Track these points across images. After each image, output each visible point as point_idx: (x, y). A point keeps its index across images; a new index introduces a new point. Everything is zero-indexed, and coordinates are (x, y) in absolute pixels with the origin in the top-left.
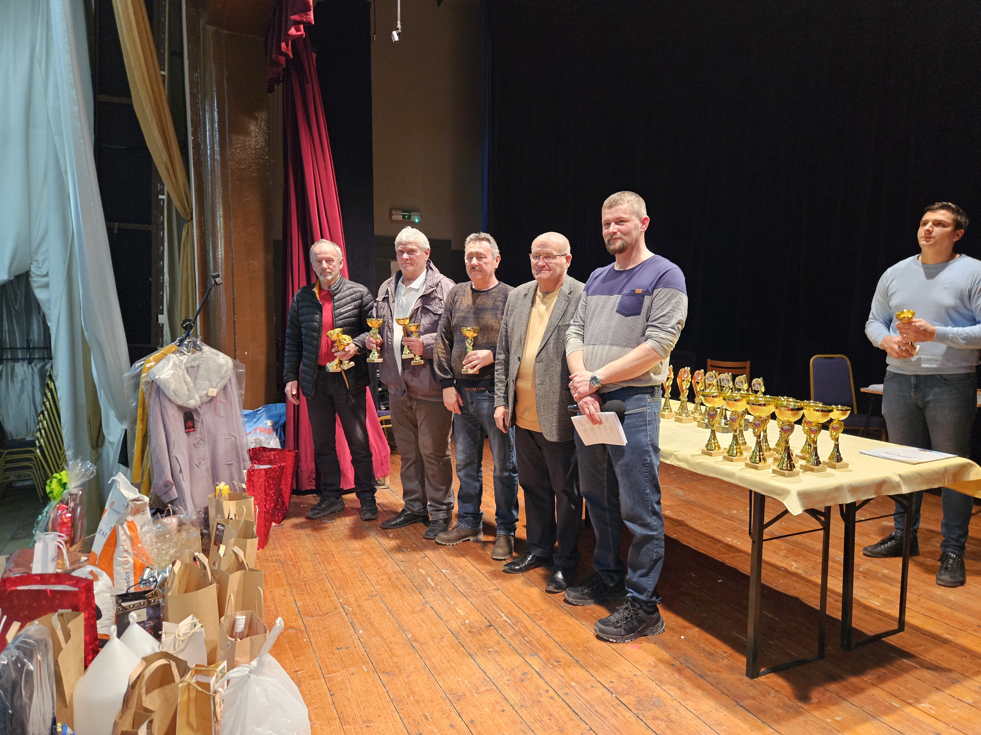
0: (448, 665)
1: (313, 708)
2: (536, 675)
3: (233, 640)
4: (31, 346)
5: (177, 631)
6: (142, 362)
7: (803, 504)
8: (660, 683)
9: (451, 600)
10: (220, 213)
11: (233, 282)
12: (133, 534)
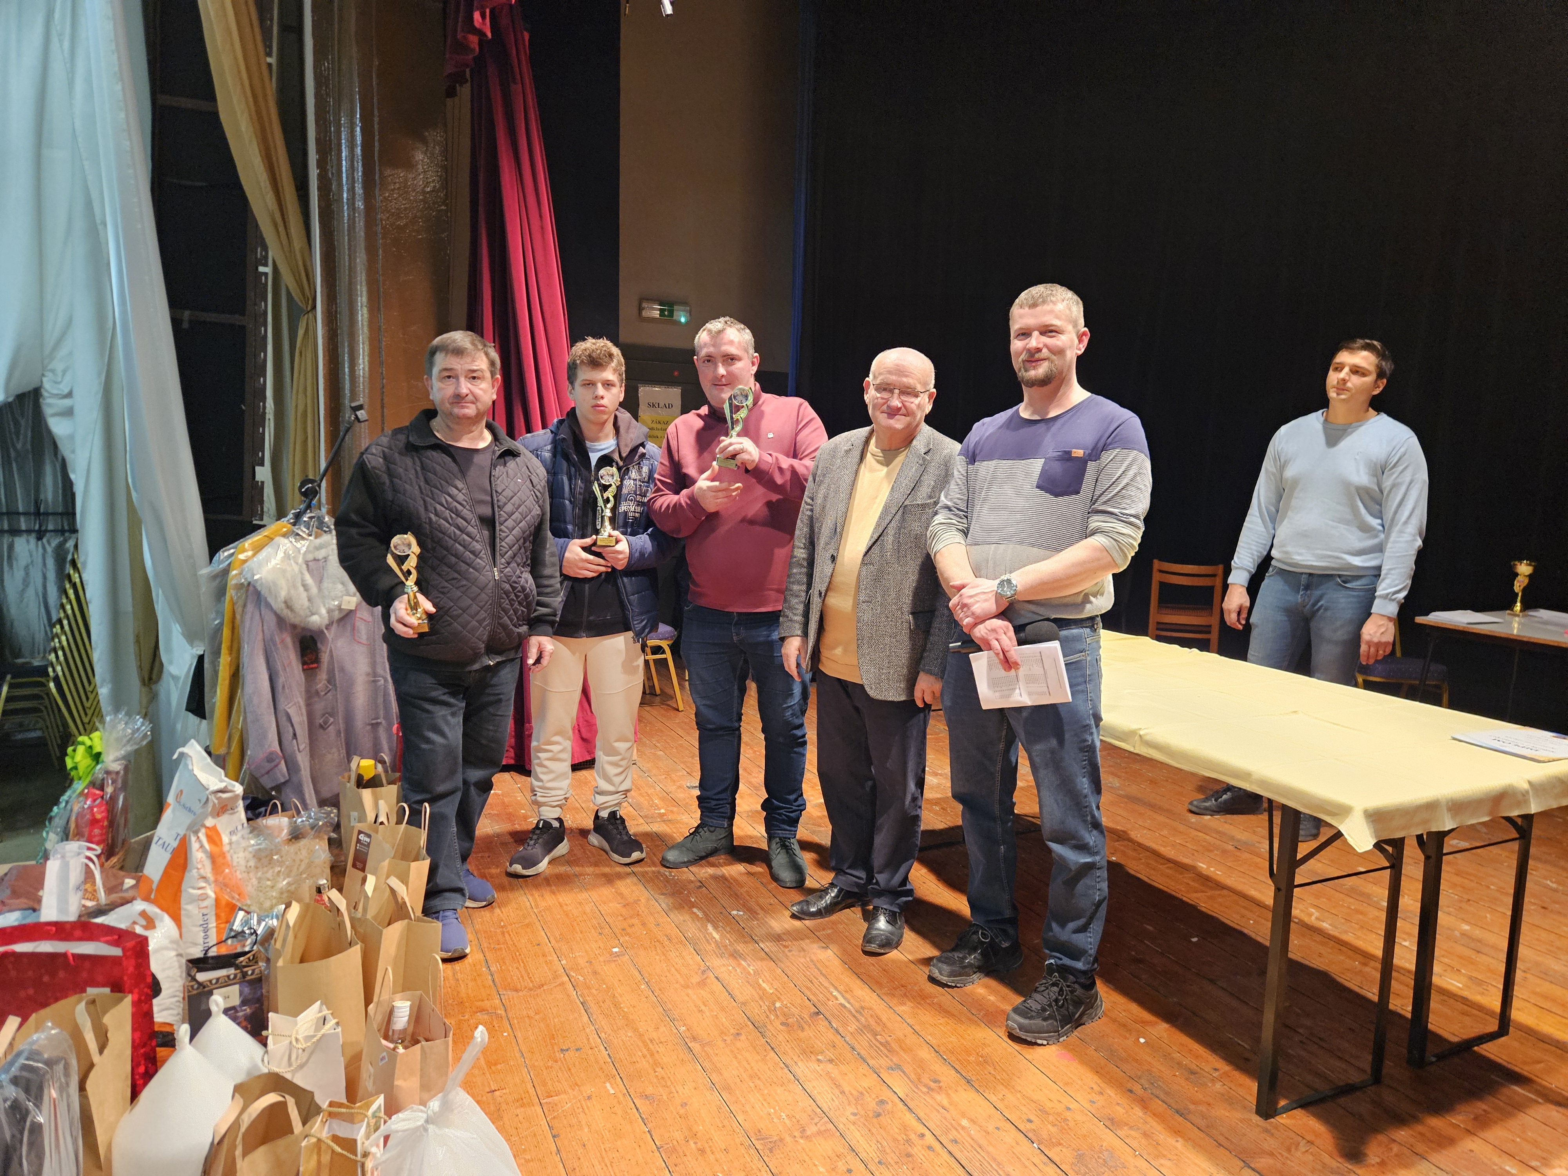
0: (752, 1085)
1: (523, 1161)
2: (901, 1104)
3: (392, 1046)
4: (42, 510)
5: (294, 1032)
6: (232, 551)
7: (1376, 832)
8: (1112, 1123)
9: (749, 965)
10: (362, 300)
11: (383, 416)
12: (216, 850)
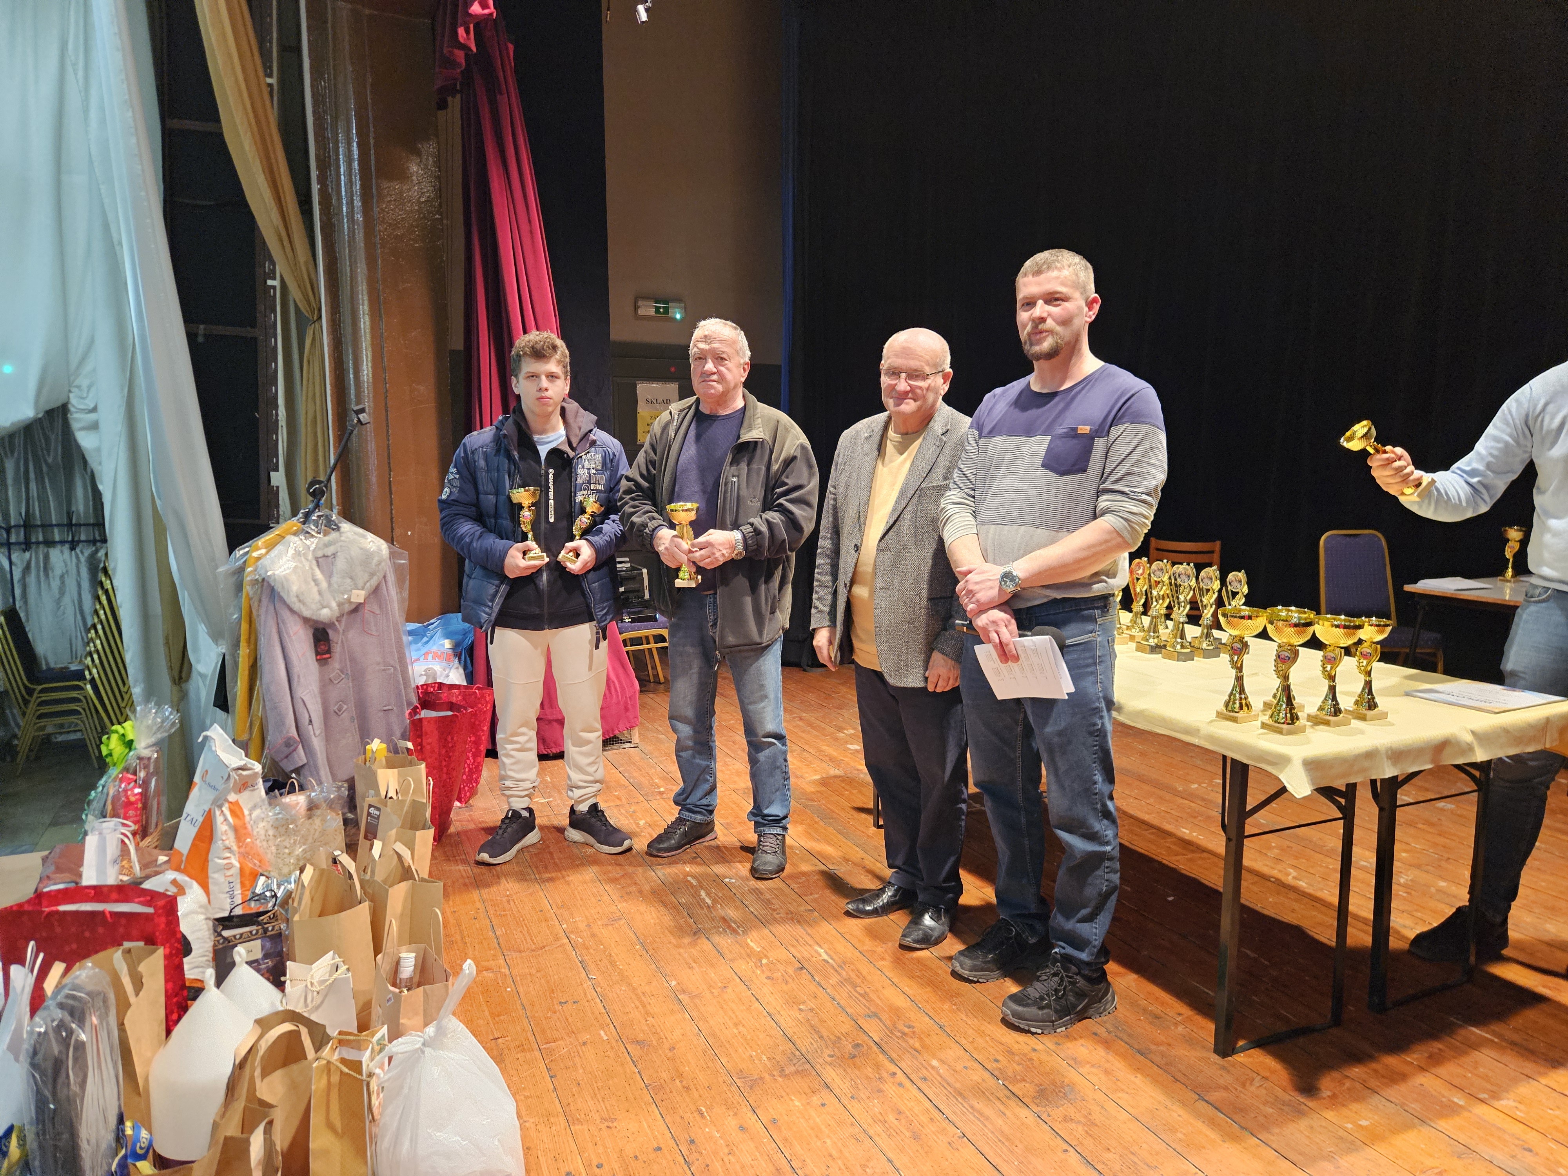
0: (735, 1031)
1: (522, 1097)
2: (875, 1048)
3: (397, 990)
4: (74, 522)
5: (309, 977)
6: (247, 549)
7: (1313, 780)
8: (1075, 1061)
10: (364, 308)
11: (387, 419)
12: (238, 822)
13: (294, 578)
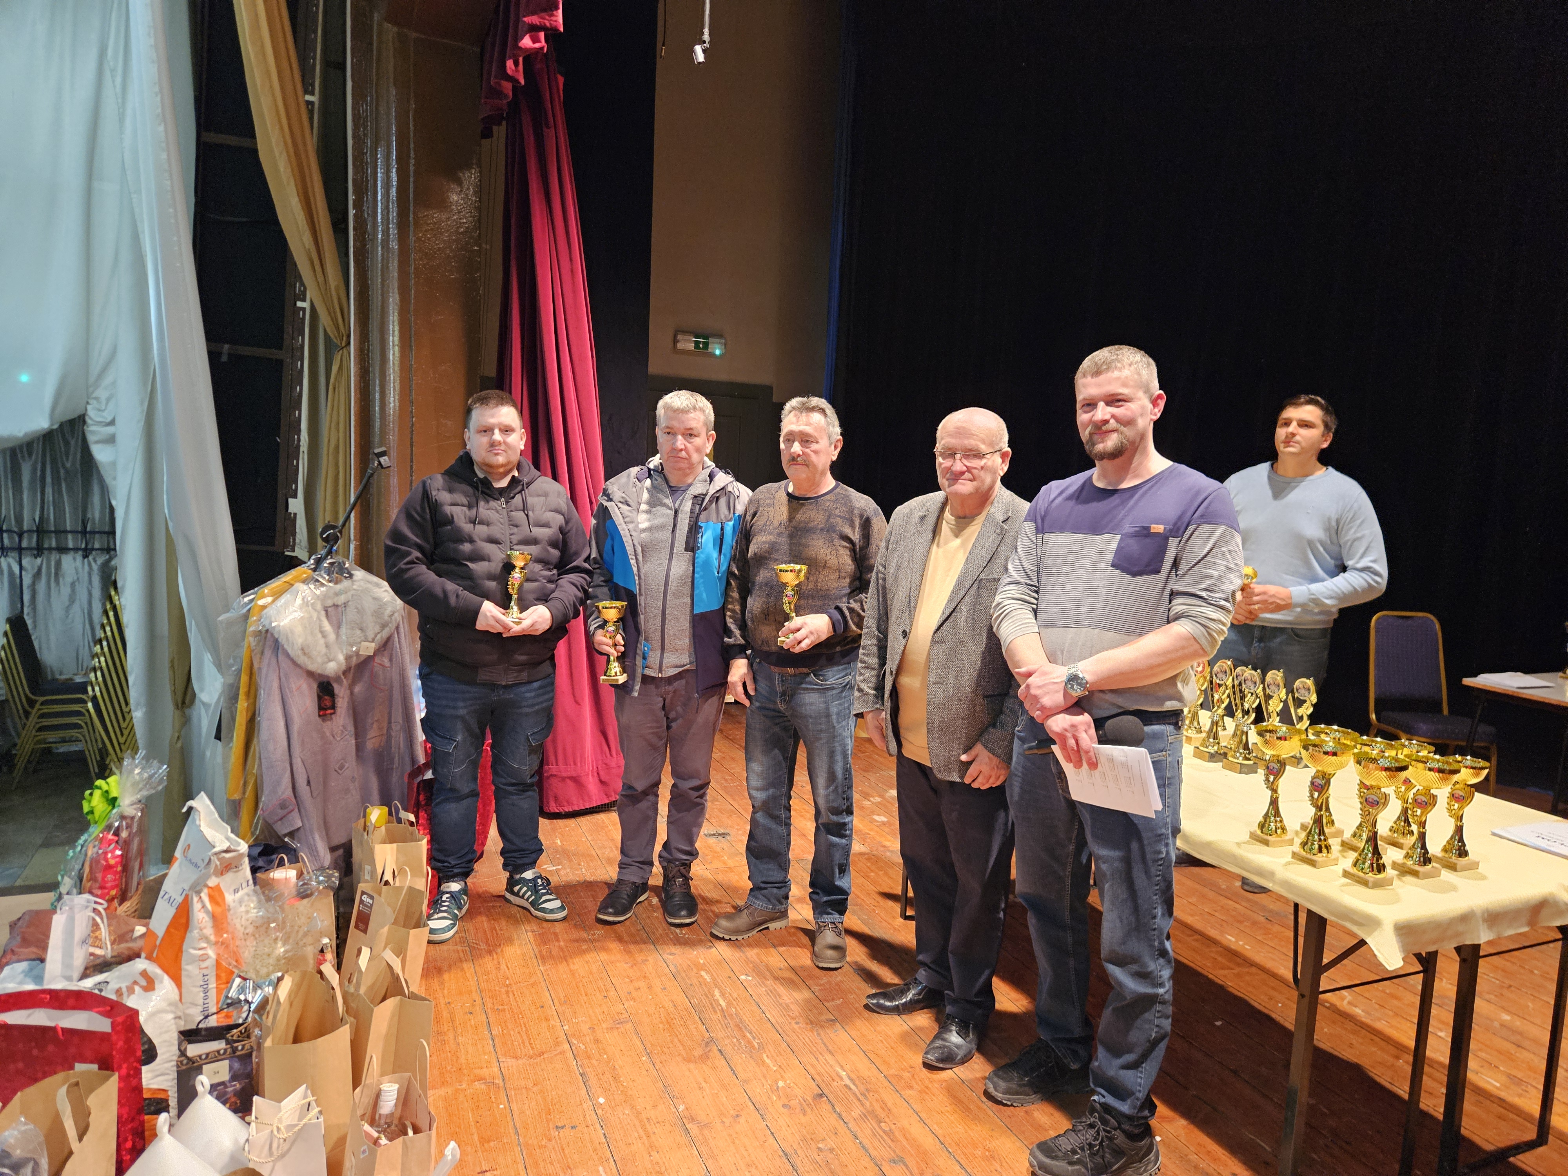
4: (88, 529)
5: (276, 1121)
6: (252, 597)
7: (1405, 946)
9: (754, 1038)
10: (394, 339)
11: (411, 455)
12: (218, 910)
13: (299, 630)
